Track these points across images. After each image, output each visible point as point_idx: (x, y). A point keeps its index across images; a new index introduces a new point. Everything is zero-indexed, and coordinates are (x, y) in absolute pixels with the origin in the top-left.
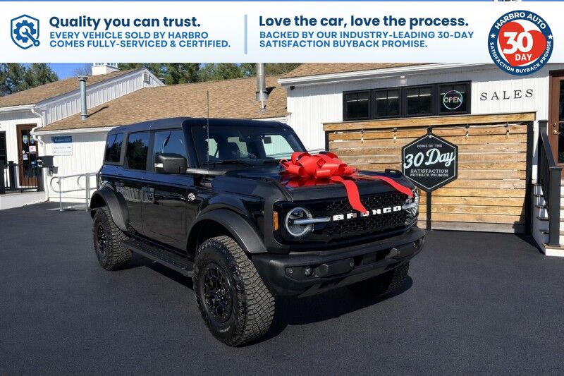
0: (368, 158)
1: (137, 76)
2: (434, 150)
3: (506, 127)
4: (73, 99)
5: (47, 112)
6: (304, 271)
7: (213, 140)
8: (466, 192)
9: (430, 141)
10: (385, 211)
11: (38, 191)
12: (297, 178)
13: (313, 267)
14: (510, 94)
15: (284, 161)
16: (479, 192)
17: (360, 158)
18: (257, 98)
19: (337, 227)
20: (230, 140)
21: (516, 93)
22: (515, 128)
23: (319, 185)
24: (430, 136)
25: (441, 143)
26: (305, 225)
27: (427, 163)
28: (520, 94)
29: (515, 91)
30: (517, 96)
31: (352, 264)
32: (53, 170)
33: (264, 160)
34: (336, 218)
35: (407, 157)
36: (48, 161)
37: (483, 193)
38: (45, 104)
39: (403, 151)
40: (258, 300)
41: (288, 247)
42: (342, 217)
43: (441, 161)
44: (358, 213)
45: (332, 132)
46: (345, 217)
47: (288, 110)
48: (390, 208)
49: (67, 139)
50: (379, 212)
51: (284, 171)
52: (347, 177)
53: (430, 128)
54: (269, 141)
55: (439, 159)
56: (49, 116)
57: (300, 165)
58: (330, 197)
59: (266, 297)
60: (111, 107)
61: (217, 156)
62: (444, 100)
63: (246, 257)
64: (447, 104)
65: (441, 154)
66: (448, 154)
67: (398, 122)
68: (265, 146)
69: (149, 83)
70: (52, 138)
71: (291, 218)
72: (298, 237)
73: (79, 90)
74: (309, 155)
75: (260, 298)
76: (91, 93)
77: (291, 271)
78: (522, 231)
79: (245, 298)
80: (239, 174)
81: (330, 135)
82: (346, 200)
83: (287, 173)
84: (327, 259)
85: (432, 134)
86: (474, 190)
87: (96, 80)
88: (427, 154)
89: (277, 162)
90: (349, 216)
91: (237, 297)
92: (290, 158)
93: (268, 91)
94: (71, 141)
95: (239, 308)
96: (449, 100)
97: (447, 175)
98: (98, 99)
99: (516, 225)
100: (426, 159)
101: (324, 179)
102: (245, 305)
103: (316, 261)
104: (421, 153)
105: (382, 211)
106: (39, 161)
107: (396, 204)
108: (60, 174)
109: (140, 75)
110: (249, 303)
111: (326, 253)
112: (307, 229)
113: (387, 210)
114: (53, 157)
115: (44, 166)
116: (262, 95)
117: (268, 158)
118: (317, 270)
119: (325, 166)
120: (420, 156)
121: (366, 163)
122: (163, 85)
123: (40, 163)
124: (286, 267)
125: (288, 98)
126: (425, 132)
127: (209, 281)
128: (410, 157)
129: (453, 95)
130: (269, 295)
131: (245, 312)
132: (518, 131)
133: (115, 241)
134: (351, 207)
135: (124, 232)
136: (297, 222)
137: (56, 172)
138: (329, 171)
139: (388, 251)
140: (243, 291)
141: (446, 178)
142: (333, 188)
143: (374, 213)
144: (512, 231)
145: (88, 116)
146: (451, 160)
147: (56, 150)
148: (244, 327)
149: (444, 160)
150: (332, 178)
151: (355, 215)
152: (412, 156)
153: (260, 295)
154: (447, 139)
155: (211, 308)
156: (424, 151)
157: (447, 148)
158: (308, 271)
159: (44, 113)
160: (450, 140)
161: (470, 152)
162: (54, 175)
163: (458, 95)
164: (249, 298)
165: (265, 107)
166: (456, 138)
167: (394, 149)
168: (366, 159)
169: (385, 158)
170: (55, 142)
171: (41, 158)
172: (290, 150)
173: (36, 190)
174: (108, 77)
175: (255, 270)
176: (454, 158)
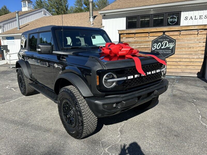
0: (137, 45)
1: (40, 12)
2: (166, 41)
3: (198, 31)
4: (13, 21)
5: (3, 27)
6: (113, 106)
7: (70, 38)
8: (178, 60)
9: (164, 38)
10: (153, 72)
11: (2, 60)
12: (108, 56)
13: (117, 103)
14: (198, 17)
15: (101, 47)
16: (184, 60)
17: (134, 45)
18: (90, 20)
19: (130, 82)
20: (77, 37)
21: (200, 17)
22: (201, 32)
23: (120, 60)
24: (164, 36)
25: (169, 38)
26: (113, 82)
27: (162, 48)
28: (202, 17)
29: (200, 16)
30: (201, 18)
31: (136, 101)
32: (8, 51)
33: (92, 46)
34: (129, 78)
35: (154, 45)
36: (5, 47)
37: (185, 60)
38: (2, 23)
39: (152, 42)
40: (89, 119)
41: (104, 94)
42: (132, 77)
43: (168, 47)
44: (140, 74)
45: (122, 34)
46: (134, 77)
47: (103, 25)
48: (155, 71)
49: (12, 38)
50: (150, 73)
51: (101, 52)
52: (134, 55)
53: (164, 32)
54: (94, 38)
55: (167, 46)
56: (4, 28)
57: (110, 49)
58: (127, 67)
59: (93, 117)
60: (30, 24)
61: (71, 45)
62: (169, 20)
63: (83, 98)
64: (170, 22)
65: (168, 44)
66: (172, 43)
67: (150, 29)
68: (93, 40)
69: (46, 15)
70: (6, 38)
71: (106, 78)
72: (109, 88)
73: (16, 17)
74: (114, 44)
75: (90, 118)
76: (21, 18)
77: (106, 106)
78: (201, 76)
79: (82, 119)
80: (79, 54)
81: (121, 35)
82: (134, 68)
83: (103, 53)
84: (124, 99)
85: (165, 35)
86: (182, 59)
87: (24, 13)
88: (163, 44)
89: (98, 48)
90: (136, 76)
91: (78, 118)
92: (105, 46)
93: (94, 17)
94: (14, 39)
95: (79, 123)
96: (171, 20)
97: (170, 53)
98: (24, 21)
99: (198, 74)
100: (162, 46)
101: (123, 57)
102: (82, 122)
103: (118, 100)
104: (160, 43)
105: (151, 73)
106: (1, 47)
107: (158, 69)
108: (10, 52)
109: (42, 11)
110: (84, 121)
111: (124, 95)
112: (114, 84)
113: (154, 72)
114: (7, 46)
115: (4, 50)
116: (91, 19)
117: (94, 45)
118: (119, 104)
119: (123, 49)
120: (160, 44)
121: (136, 47)
122: (51, 15)
123: (2, 48)
124: (103, 104)
125: (103, 20)
126: (162, 34)
127: (65, 107)
128: (155, 45)
129: (173, 18)
130: (95, 116)
131: (82, 125)
132: (203, 33)
133: (26, 83)
134: (137, 71)
135: (30, 79)
136: (109, 80)
137: (9, 52)
138: (125, 52)
139: (153, 92)
140: (81, 115)
141: (170, 54)
142: (128, 61)
143: (148, 74)
144: (196, 76)
145: (20, 29)
146: (172, 46)
147: (8, 43)
148: (82, 132)
149: (170, 46)
150: (127, 56)
151: (138, 76)
152: (156, 44)
153: (90, 117)
154: (171, 37)
155: (67, 120)
156: (161, 42)
157: (171, 41)
158: (114, 105)
159: (2, 27)
160: (173, 37)
161: (181, 42)
162: (8, 53)
163: (175, 18)
164: (84, 119)
165: (93, 24)
166: (175, 36)
167: (148, 41)
168: (136, 46)
169: (145, 45)
170: (7, 39)
171: (2, 46)
172: (104, 42)
173: (2, 59)
174: (28, 12)
175: (87, 105)
176: (174, 45)
